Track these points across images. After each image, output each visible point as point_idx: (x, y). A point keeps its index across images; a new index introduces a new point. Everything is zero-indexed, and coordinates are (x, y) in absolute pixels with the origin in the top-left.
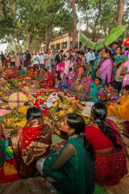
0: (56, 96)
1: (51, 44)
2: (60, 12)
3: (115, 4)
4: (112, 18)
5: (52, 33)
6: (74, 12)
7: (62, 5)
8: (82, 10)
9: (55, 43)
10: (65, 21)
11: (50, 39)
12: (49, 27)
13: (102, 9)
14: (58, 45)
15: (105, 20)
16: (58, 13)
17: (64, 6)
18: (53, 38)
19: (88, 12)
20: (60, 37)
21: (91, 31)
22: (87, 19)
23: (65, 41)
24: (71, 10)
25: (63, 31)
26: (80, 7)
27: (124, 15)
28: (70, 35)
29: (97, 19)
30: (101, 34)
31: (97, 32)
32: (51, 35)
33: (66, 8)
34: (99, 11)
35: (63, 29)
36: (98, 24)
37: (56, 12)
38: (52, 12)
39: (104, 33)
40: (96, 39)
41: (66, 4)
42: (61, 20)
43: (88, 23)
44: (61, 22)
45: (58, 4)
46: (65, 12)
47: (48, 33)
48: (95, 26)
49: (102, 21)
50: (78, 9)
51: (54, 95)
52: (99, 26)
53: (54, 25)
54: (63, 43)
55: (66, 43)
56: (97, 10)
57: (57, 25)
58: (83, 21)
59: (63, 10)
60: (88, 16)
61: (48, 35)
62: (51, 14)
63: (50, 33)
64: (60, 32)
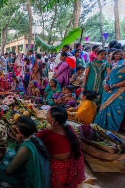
0: (12, 99)
1: (6, 46)
2: (15, 15)
3: (72, 6)
4: (69, 21)
5: (7, 35)
6: (29, 14)
7: (18, 7)
8: (37, 13)
9: (11, 45)
10: (21, 24)
11: (6, 42)
12: (4, 30)
13: (58, 11)
14: (14, 48)
15: (62, 22)
16: (14, 15)
17: (20, 9)
18: (9, 40)
19: (43, 14)
20: (16, 40)
21: (47, 34)
22: (43, 21)
23: (20, 44)
24: (26, 13)
25: (18, 34)
26: (36, 10)
27: (80, 18)
28: (25, 38)
29: (53, 22)
30: (57, 37)
31: (53, 35)
32: (7, 37)
33: (21, 11)
34: (56, 14)
35: (18, 31)
36: (54, 27)
37: (11, 15)
38: (7, 15)
39: (60, 36)
40: (52, 42)
41: (22, 7)
42: (17, 23)
43: (44, 25)
44: (16, 24)
45: (14, 7)
46: (20, 15)
47: (3, 36)
48: (51, 28)
49: (59, 24)
50: (34, 12)
51: (10, 98)
52: (55, 29)
53: (9, 28)
54: (19, 46)
55: (22, 46)
56: (53, 13)
57: (13, 27)
58: (39, 24)
59: (19, 13)
60: (44, 19)
61: (3, 38)
62: (7, 17)
63: (5, 36)
64: (16, 35)
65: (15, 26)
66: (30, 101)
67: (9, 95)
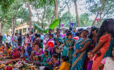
1: (16, 29)
3: (53, 6)
4: (53, 15)
5: (16, 22)
6: (29, 9)
8: (34, 9)
9: (19, 28)
10: (24, 15)
11: (15, 26)
12: (14, 18)
13: (46, 9)
14: (21, 30)
15: (49, 15)
16: (19, 10)
17: (23, 6)
18: (17, 25)
19: (38, 10)
20: (22, 25)
21: (40, 22)
22: (38, 14)
23: (25, 28)
24: (27, 9)
25: (23, 21)
26: (33, 7)
27: (59, 13)
28: (28, 24)
29: (44, 15)
30: (47, 24)
31: (44, 22)
32: (16, 23)
33: (24, 7)
35: (23, 20)
36: (44, 18)
37: (18, 9)
38: (15, 9)
39: (48, 23)
40: (44, 27)
41: (24, 5)
42: (22, 14)
43: (38, 17)
44: (21, 15)
45: (19, 4)
46: (24, 10)
47: (13, 22)
48: (43, 19)
49: (47, 16)
50: (32, 8)
51: (19, 63)
52: (45, 19)
53: (17, 17)
54: (24, 29)
55: (26, 29)
56: (43, 10)
57: (19, 17)
58: (35, 16)
59: (23, 8)
60: (38, 13)
61: (14, 24)
63: (15, 22)
64: (22, 22)
65: (21, 16)
66: (32, 64)
67: (19, 61)
